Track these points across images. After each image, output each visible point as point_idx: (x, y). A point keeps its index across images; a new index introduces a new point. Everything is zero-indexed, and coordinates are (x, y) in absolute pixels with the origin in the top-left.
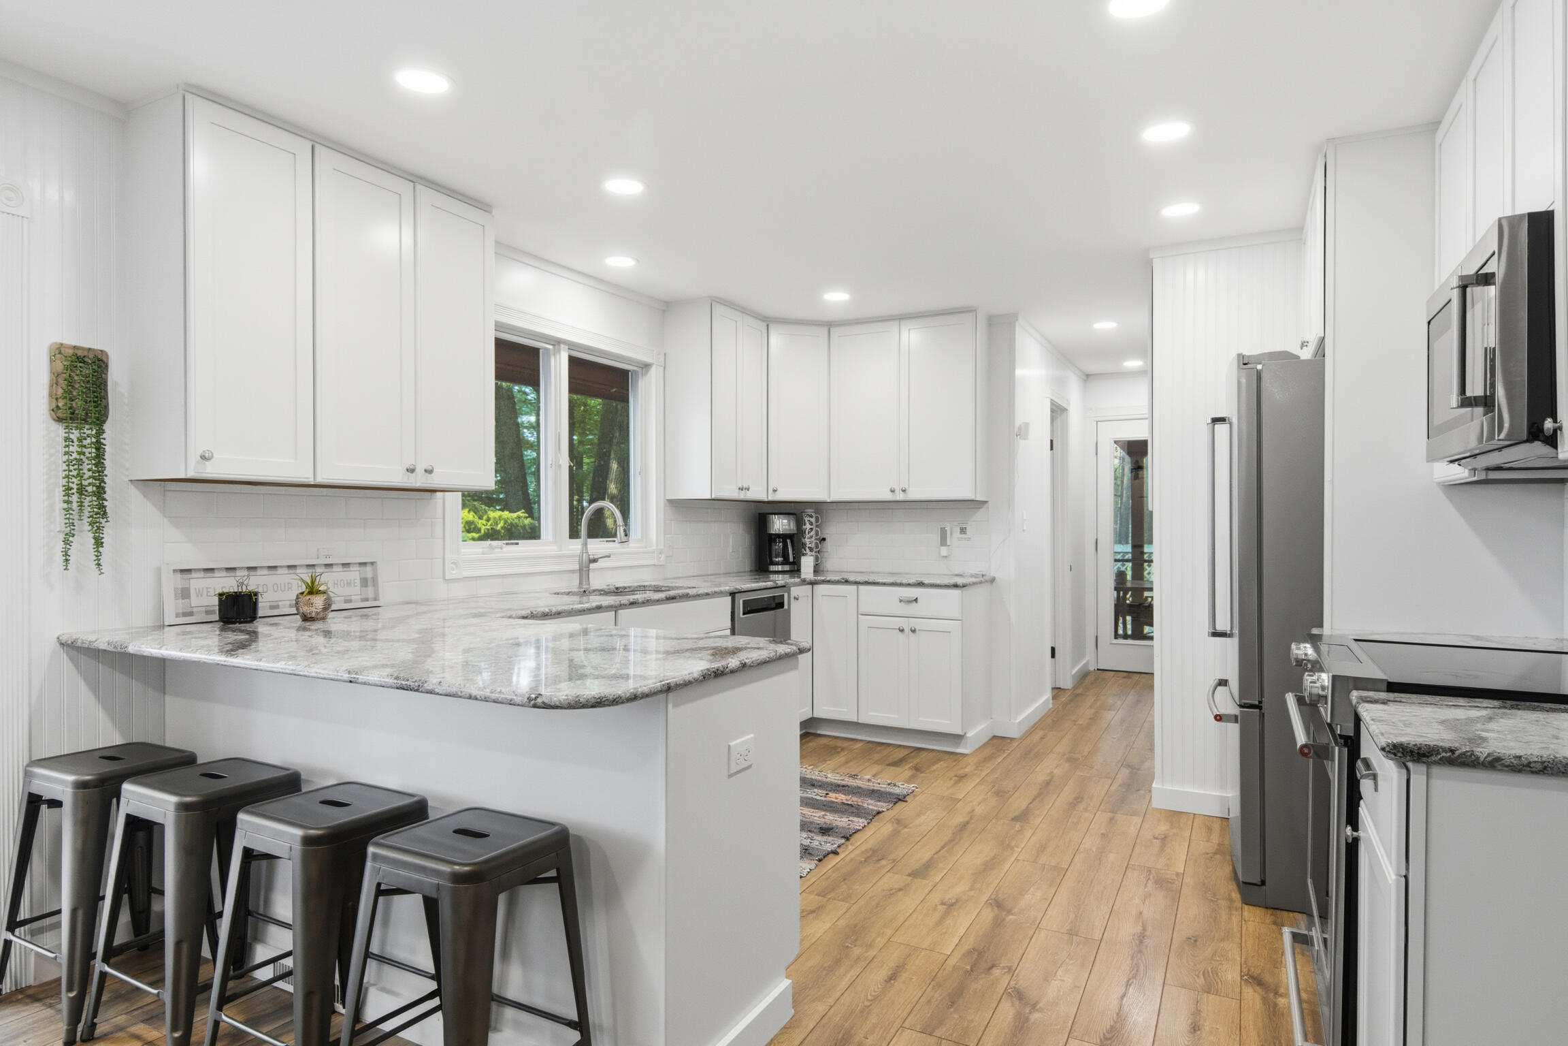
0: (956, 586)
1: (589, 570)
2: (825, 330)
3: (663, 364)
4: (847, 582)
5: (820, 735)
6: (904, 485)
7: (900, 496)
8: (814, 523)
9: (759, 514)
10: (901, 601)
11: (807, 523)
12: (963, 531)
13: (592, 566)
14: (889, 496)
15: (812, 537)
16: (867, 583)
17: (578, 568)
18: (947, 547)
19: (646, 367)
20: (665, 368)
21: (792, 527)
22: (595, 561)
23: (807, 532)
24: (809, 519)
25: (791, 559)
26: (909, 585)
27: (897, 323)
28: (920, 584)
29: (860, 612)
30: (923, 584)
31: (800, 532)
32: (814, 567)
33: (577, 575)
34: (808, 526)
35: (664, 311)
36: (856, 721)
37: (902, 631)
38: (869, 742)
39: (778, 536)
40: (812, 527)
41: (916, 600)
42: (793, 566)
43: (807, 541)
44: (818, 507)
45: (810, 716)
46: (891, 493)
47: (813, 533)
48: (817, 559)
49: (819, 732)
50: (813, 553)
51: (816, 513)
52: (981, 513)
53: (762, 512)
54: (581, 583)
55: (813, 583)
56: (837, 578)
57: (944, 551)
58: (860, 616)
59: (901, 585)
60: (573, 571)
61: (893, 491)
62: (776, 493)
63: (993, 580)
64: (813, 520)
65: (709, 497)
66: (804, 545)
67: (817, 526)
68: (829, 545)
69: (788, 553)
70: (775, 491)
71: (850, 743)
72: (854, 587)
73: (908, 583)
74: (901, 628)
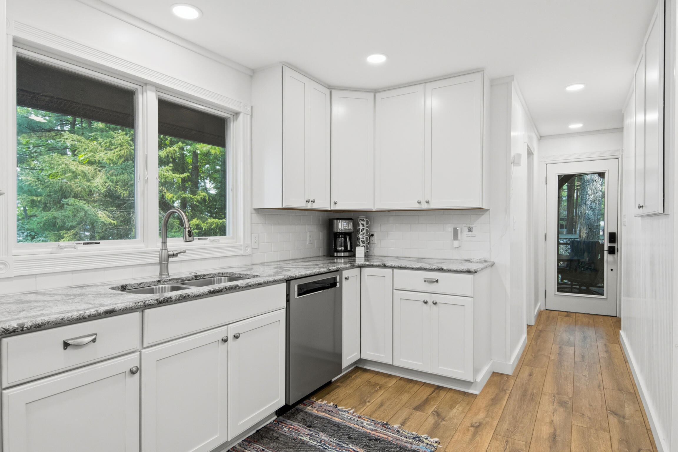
0: (469, 272)
1: (168, 263)
2: (372, 95)
3: (250, 113)
4: (385, 266)
5: (366, 371)
6: (428, 198)
7: (425, 206)
8: (365, 225)
9: (329, 219)
10: (425, 281)
11: (361, 225)
12: (470, 230)
13: (171, 259)
14: (417, 207)
15: (363, 234)
16: (400, 268)
17: (159, 262)
18: (458, 241)
19: (236, 114)
20: (252, 116)
21: (350, 227)
22: (174, 255)
23: (360, 231)
24: (361, 222)
25: (349, 248)
26: (431, 270)
27: (422, 86)
28: (440, 270)
29: (394, 288)
30: (443, 269)
31: (356, 231)
32: (365, 253)
33: (158, 267)
34: (361, 227)
35: (251, 77)
36: (391, 364)
37: (426, 303)
38: (401, 379)
39: (342, 233)
40: (363, 227)
41: (437, 281)
42: (350, 253)
43: (360, 236)
44: (367, 214)
45: (358, 358)
46: (418, 204)
47: (365, 231)
48: (367, 248)
49: (366, 367)
50: (364, 245)
51: (366, 218)
52: (484, 218)
53: (331, 218)
54: (161, 274)
55: (361, 267)
56: (378, 264)
57: (456, 243)
58: (394, 291)
59: (425, 269)
60: (155, 264)
61: (419, 203)
62: (337, 204)
63: (493, 265)
64: (365, 223)
65: (281, 207)
66: (358, 239)
67: (367, 227)
68: (375, 239)
69: (347, 244)
70: (335, 203)
71: (387, 380)
72: (390, 270)
73: (431, 268)
74: (425, 301)
